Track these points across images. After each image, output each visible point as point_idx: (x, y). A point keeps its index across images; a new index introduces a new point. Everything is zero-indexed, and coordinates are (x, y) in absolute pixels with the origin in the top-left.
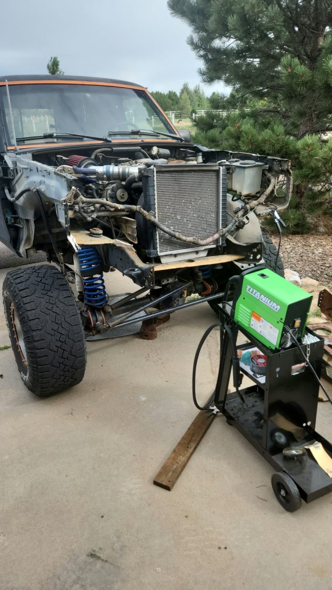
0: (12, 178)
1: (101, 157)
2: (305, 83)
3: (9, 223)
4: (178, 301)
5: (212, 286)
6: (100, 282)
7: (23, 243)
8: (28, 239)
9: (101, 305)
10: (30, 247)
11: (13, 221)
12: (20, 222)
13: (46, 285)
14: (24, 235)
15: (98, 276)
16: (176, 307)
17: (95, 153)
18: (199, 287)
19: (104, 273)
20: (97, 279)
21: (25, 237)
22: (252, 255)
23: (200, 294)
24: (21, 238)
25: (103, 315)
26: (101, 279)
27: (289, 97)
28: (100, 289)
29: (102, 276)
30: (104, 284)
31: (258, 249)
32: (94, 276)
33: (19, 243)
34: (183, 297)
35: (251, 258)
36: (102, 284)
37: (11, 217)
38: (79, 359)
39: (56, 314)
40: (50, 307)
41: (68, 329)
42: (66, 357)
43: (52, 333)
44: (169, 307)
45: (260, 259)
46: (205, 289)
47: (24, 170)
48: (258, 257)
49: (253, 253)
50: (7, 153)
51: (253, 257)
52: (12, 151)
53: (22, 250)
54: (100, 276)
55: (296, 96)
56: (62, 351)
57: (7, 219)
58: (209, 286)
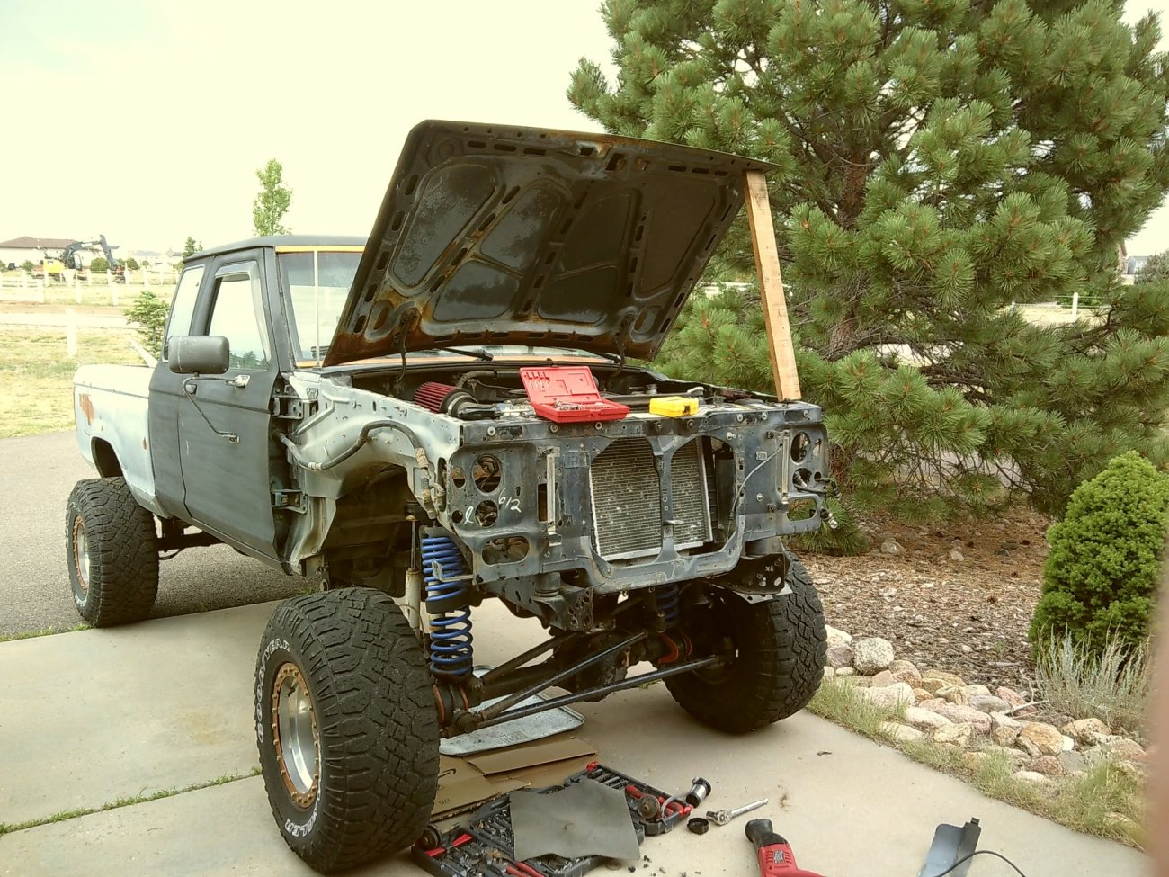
0: (298, 418)
1: (474, 386)
2: (835, 253)
3: (277, 504)
4: (614, 672)
5: (682, 645)
6: (462, 626)
7: (300, 545)
8: (313, 537)
9: (463, 675)
10: (314, 553)
11: (285, 500)
12: (299, 502)
13: (370, 624)
14: (304, 529)
15: (459, 613)
16: (612, 684)
17: (463, 379)
18: (654, 646)
19: (471, 608)
20: (455, 620)
21: (305, 533)
22: (765, 579)
23: (654, 663)
24: (295, 535)
25: (464, 696)
26: (465, 619)
27: (804, 274)
28: (458, 642)
29: (469, 613)
30: (471, 631)
31: (775, 568)
32: (448, 615)
33: (289, 545)
34: (623, 666)
35: (764, 584)
36: (466, 632)
37: (283, 493)
38: (426, 780)
39: (390, 682)
40: (379, 668)
41: (411, 713)
42: (403, 775)
43: (382, 721)
44: (598, 685)
45: (781, 586)
46: (666, 651)
47: (336, 404)
48: (778, 582)
49: (767, 574)
50: (295, 373)
51: (766, 581)
52: (311, 370)
53: (294, 561)
54: (463, 613)
55: (818, 273)
56: (398, 759)
57: (274, 495)
58: (674, 644)
